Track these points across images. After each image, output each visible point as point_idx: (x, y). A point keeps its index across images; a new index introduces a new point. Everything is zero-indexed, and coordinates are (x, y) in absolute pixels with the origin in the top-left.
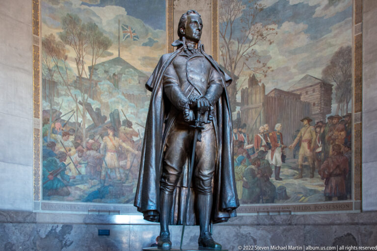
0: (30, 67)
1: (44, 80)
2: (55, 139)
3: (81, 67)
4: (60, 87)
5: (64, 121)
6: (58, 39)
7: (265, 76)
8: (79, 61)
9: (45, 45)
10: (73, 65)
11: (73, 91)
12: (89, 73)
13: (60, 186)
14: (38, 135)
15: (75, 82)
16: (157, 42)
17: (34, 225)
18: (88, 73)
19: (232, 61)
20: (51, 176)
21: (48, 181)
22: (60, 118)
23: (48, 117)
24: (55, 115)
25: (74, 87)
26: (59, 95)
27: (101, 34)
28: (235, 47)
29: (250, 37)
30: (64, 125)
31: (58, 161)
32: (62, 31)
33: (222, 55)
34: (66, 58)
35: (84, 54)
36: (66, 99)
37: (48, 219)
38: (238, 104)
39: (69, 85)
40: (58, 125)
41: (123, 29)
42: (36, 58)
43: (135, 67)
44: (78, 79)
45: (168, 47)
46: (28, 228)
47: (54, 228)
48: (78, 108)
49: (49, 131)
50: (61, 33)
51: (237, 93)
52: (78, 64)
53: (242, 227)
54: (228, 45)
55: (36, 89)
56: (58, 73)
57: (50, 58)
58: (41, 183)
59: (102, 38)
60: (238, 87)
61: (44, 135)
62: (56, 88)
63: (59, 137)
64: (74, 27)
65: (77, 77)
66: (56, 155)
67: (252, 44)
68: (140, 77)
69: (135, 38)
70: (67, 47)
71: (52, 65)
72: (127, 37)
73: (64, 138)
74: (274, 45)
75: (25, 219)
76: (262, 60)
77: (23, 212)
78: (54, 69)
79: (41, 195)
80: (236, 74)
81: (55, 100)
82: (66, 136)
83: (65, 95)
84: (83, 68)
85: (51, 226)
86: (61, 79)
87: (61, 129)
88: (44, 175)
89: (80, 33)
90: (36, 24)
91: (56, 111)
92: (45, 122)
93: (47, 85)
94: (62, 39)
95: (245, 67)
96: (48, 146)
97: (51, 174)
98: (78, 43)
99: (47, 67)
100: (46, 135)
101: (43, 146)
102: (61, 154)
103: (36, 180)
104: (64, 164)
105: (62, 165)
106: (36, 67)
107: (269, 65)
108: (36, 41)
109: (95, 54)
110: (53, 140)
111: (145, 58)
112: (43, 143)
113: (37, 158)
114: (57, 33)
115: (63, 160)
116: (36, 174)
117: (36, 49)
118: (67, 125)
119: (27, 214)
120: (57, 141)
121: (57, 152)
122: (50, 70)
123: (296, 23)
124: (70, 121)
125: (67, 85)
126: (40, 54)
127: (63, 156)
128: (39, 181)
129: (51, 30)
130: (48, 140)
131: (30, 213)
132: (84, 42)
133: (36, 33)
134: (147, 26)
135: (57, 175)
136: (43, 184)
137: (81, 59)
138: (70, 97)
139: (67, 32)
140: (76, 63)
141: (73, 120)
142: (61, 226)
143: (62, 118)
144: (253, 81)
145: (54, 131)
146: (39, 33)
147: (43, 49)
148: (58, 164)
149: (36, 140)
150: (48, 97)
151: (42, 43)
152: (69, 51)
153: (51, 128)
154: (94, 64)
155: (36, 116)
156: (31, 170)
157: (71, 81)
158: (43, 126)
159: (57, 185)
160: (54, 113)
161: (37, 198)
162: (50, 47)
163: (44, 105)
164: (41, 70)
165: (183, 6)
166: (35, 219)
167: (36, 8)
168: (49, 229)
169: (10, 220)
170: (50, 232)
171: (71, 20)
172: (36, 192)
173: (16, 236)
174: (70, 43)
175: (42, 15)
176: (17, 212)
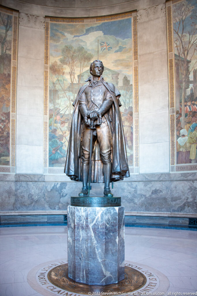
0: (42, 85)
1: (50, 91)
2: (56, 127)
3: (73, 77)
4: (59, 93)
5: (62, 114)
6: (59, 63)
8: (71, 74)
9: (51, 69)
10: (67, 77)
11: (68, 94)
12: (78, 80)
13: (59, 157)
14: (46, 126)
15: (69, 87)
16: (125, 47)
17: (44, 183)
19: (185, 50)
20: (54, 151)
21: (52, 154)
22: (59, 113)
23: (52, 113)
24: (56, 111)
25: (68, 91)
26: (59, 98)
27: (86, 52)
28: (187, 38)
30: (62, 117)
31: (58, 141)
32: (61, 57)
33: (177, 46)
34: (64, 73)
35: (75, 68)
36: (63, 99)
37: (52, 179)
38: (191, 82)
39: (65, 90)
40: (58, 117)
41: (101, 45)
42: (46, 78)
43: (110, 69)
44: (71, 85)
45: (133, 49)
46: (41, 185)
47: (56, 185)
49: (53, 122)
50: (61, 59)
52: (71, 76)
54: (181, 38)
55: (46, 97)
56: (59, 84)
57: (54, 76)
58: (48, 156)
59: (86, 55)
60: (191, 69)
61: (50, 125)
62: (58, 94)
63: (59, 125)
64: (69, 53)
65: (70, 84)
66: (57, 137)
68: (113, 74)
69: (109, 49)
70: (65, 66)
71: (55, 80)
72: (104, 50)
73: (62, 125)
75: (38, 179)
77: (38, 175)
78: (56, 82)
79: (48, 164)
80: (189, 58)
81: (57, 102)
82: (63, 124)
83: (63, 97)
84: (74, 77)
85: (54, 183)
86: (60, 88)
87: (60, 119)
88: (50, 151)
89: (73, 55)
90: (47, 58)
91: (57, 108)
92: (51, 117)
93: (52, 93)
94: (61, 62)
96: (52, 132)
97: (54, 150)
98: (71, 62)
99: (52, 82)
100: (51, 125)
101: (49, 132)
102: (60, 136)
103: (45, 155)
104: (62, 142)
105: (60, 143)
106: (46, 83)
108: (47, 68)
109: (82, 66)
110: (55, 128)
111: (116, 61)
112: (49, 130)
113: (46, 141)
114: (58, 60)
115: (61, 139)
116: (45, 151)
117: (46, 72)
118: (64, 116)
119: (40, 176)
120: (58, 128)
121: (57, 135)
122: (54, 83)
124: (66, 113)
125: (64, 90)
126: (48, 75)
127: (61, 137)
128: (47, 155)
129: (55, 59)
130: (52, 128)
131: (42, 175)
132: (75, 61)
133: (46, 63)
134: (118, 38)
135: (57, 150)
136: (50, 156)
137: (73, 72)
138: (66, 97)
139: (64, 57)
140: (69, 75)
142: (60, 183)
143: (61, 113)
145: (56, 122)
146: (48, 63)
147: (50, 72)
148: (58, 143)
149: (45, 130)
150: (52, 101)
151: (50, 68)
152: (65, 69)
153: (54, 120)
154: (81, 73)
155: (46, 114)
156: (42, 148)
157: (66, 87)
158: (49, 119)
159: (57, 156)
160: (56, 110)
161: (46, 166)
162: (55, 70)
163: (50, 106)
164: (48, 85)
165: (144, 19)
166: (44, 179)
167: (47, 48)
168: (53, 185)
169: (30, 180)
170: (53, 187)
171: (67, 49)
172: (45, 162)
173: (34, 190)
174: (66, 64)
175: (50, 51)
176: (34, 175)
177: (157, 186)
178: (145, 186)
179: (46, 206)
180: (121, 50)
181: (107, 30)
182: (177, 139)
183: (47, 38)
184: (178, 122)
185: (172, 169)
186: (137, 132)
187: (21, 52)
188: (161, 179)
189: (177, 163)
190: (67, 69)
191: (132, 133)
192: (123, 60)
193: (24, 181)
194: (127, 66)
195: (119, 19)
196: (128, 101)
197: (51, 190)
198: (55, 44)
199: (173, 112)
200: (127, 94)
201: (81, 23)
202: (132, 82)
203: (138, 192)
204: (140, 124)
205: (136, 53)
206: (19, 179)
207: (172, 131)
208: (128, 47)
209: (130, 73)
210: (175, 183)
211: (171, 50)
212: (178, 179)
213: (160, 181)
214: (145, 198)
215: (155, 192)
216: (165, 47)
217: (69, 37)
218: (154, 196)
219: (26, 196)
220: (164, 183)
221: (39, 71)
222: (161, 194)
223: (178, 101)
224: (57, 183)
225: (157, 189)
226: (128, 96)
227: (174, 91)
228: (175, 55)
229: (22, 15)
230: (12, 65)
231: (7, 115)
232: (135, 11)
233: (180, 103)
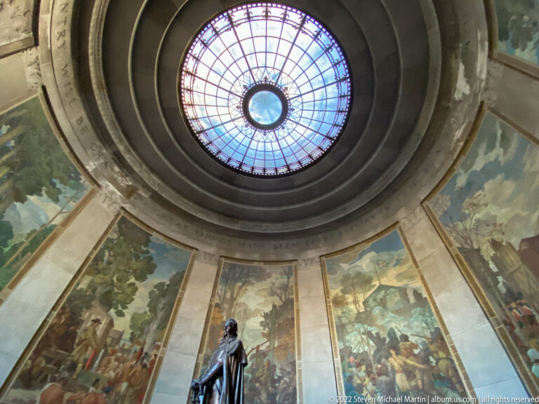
1: (337, 326)
4: (347, 327)
5: (355, 353)
7: (503, 233)
8: (355, 302)
9: (334, 302)
10: (352, 307)
11: (357, 326)
14: (339, 372)
15: (356, 318)
16: (402, 259)
18: (363, 307)
19: (466, 239)
22: (352, 352)
23: (344, 355)
24: (348, 351)
25: (357, 322)
26: (348, 333)
27: (365, 276)
28: (460, 226)
29: (467, 212)
30: (356, 358)
32: (341, 288)
33: (455, 238)
34: (347, 304)
35: (358, 295)
36: (352, 334)
38: (498, 274)
40: (352, 359)
41: (377, 264)
45: (411, 257)
48: (362, 338)
51: (489, 264)
52: (355, 304)
54: (454, 227)
55: (333, 334)
56: (344, 317)
57: (338, 309)
60: (486, 258)
61: (343, 371)
62: (345, 329)
63: (354, 369)
64: (348, 281)
65: (357, 314)
66: (355, 388)
67: (472, 215)
68: (400, 291)
69: (386, 265)
70: (347, 296)
71: (340, 313)
72: (381, 268)
73: (358, 369)
74: (489, 206)
76: (490, 222)
78: (341, 315)
80: (476, 246)
81: (346, 339)
82: (359, 367)
83: (352, 332)
84: (359, 306)
86: (347, 321)
87: (354, 362)
89: (352, 283)
90: (327, 292)
91: (348, 347)
92: (342, 359)
93: (340, 329)
94: (343, 293)
95: (480, 237)
98: (352, 290)
99: (337, 316)
100: (345, 371)
101: (344, 382)
102: (358, 386)
104: (362, 395)
106: (330, 319)
107: (499, 222)
108: (329, 302)
109: (364, 291)
112: (344, 379)
114: (339, 291)
115: (361, 391)
117: (330, 307)
118: (358, 357)
122: (339, 317)
123: (494, 177)
124: (359, 352)
125: (351, 323)
126: (332, 310)
127: (360, 388)
129: (335, 291)
130: (347, 375)
132: (355, 288)
133: (327, 297)
137: (357, 299)
138: (355, 331)
139: (345, 287)
141: (361, 351)
144: (495, 244)
145: (350, 366)
146: (330, 297)
147: (333, 306)
149: (339, 379)
150: (341, 338)
151: (332, 301)
152: (348, 298)
153: (347, 363)
154: (365, 299)
155: (336, 356)
157: (353, 319)
158: (342, 363)
160: (347, 349)
162: (338, 302)
163: (339, 345)
164: (334, 320)
165: (408, 225)
167: (325, 283)
171: (346, 278)
174: (348, 293)
175: (330, 285)
180: (399, 262)
181: (378, 250)
183: (323, 275)
187: (302, 293)
190: (350, 298)
191: (456, 370)
192: (405, 272)
194: (412, 278)
195: (386, 235)
196: (429, 320)
198: (334, 276)
200: (424, 311)
201: (353, 251)
202: (425, 295)
208: (404, 257)
209: (417, 284)
211: (450, 245)
217: (345, 266)
226: (427, 314)
228: (458, 248)
229: (300, 261)
230: (295, 308)
231: (293, 364)
232: (397, 222)
233: (501, 306)
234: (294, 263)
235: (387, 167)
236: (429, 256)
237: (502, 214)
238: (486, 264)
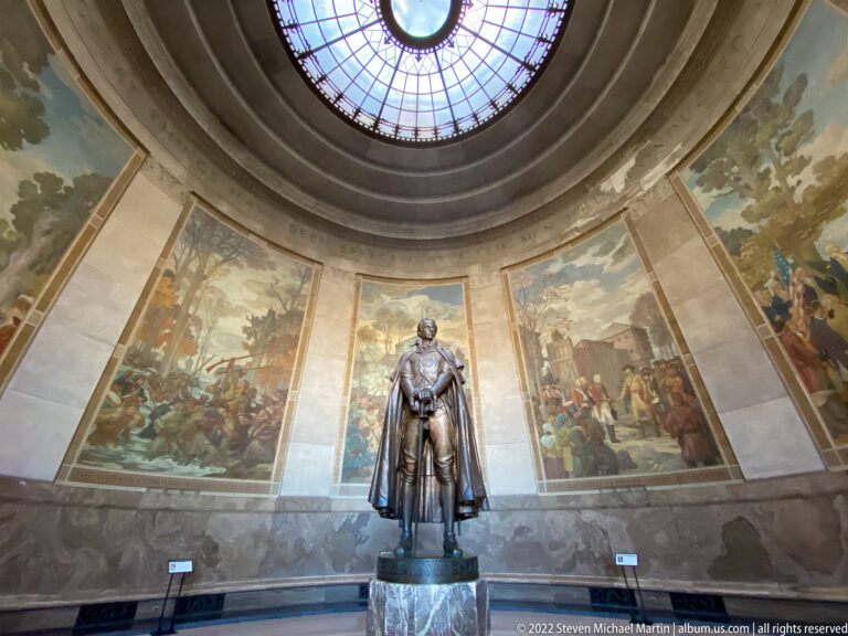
0: (345, 354)
1: (356, 363)
2: (361, 415)
4: (369, 366)
5: (370, 395)
6: (371, 328)
7: (569, 329)
8: (387, 342)
9: (360, 334)
10: (382, 346)
11: (381, 367)
12: (395, 350)
13: (361, 465)
14: (345, 412)
15: (383, 359)
16: (456, 315)
17: (328, 515)
19: (530, 321)
20: (352, 455)
21: (348, 460)
23: (356, 394)
24: (362, 392)
25: (382, 364)
26: (367, 373)
28: (531, 308)
29: (545, 298)
30: (370, 400)
31: (361, 437)
32: (375, 321)
33: (520, 317)
34: (377, 341)
35: (392, 334)
36: (373, 375)
37: (343, 507)
38: (546, 359)
39: (377, 363)
40: (365, 400)
41: (426, 310)
42: (351, 346)
45: (466, 318)
46: (323, 517)
47: (349, 518)
48: (383, 382)
49: (356, 407)
51: (542, 349)
52: (386, 344)
53: (583, 511)
54: (524, 307)
55: (349, 370)
56: (369, 354)
57: (363, 344)
58: (341, 463)
60: (542, 344)
61: (351, 412)
62: (366, 367)
63: (364, 412)
64: (385, 317)
65: (385, 355)
66: (359, 431)
67: (548, 303)
70: (379, 332)
71: (364, 348)
73: (368, 412)
74: (570, 301)
75: (320, 507)
76: (563, 315)
77: (318, 498)
78: (365, 352)
79: (340, 477)
80: (537, 330)
81: (364, 378)
82: (370, 410)
83: (373, 372)
84: (390, 347)
85: (346, 515)
86: (370, 359)
87: (367, 404)
88: (345, 453)
89: (390, 320)
90: (355, 320)
91: (364, 387)
92: (353, 399)
93: (358, 366)
94: (374, 327)
95: (545, 325)
96: (353, 422)
97: (353, 452)
98: (387, 328)
99: (360, 351)
101: (348, 423)
102: (364, 429)
103: (337, 461)
104: (366, 439)
105: (364, 442)
106: (350, 352)
107: (570, 318)
108: (353, 332)
109: (401, 333)
112: (349, 420)
113: (341, 436)
114: (371, 323)
115: (366, 435)
116: (338, 454)
117: (353, 338)
118: (373, 399)
119: (323, 501)
121: (360, 428)
122: (362, 353)
123: (587, 280)
124: (376, 395)
125: (374, 362)
126: (355, 342)
127: (366, 431)
129: (366, 322)
130: (354, 417)
131: (327, 500)
132: (392, 327)
133: (354, 326)
134: (447, 305)
135: (358, 453)
136: (344, 464)
137: (389, 340)
138: (377, 372)
139: (379, 321)
140: (384, 344)
141: (378, 394)
142: (357, 515)
143: (369, 393)
144: (557, 335)
145: (360, 407)
146: (356, 326)
147: (358, 338)
148: (361, 440)
149: (343, 419)
150: (358, 376)
151: (358, 333)
152: (379, 335)
153: (358, 404)
154: (400, 342)
155: (346, 394)
156: (333, 449)
157: (379, 359)
158: (351, 403)
159: (358, 464)
160: (361, 389)
161: (336, 480)
162: (365, 335)
163: (354, 383)
164: (354, 354)
165: (477, 285)
166: (330, 507)
167: (356, 309)
168: (344, 519)
169: (304, 509)
170: (345, 524)
171: (383, 312)
172: (336, 474)
173: (308, 529)
174: (381, 329)
175: (360, 313)
176: (313, 499)
177: (521, 519)
178: (502, 518)
179: (326, 564)
180: (451, 317)
181: (432, 294)
182: (540, 437)
183: (357, 297)
184: (538, 413)
185: (541, 488)
186: (480, 425)
187: (319, 310)
188: (527, 506)
189: (548, 478)
190: (382, 336)
192: (454, 329)
193: (291, 512)
194: (461, 337)
195: (448, 284)
197: (341, 529)
198: (368, 305)
199: (528, 398)
201: (402, 285)
202: (468, 357)
203: (492, 532)
204: (483, 414)
205: (470, 322)
206: (284, 507)
207: (531, 426)
208: (459, 314)
209: (465, 346)
210: (550, 513)
211: (513, 320)
212: (553, 506)
213: (526, 510)
214: (506, 543)
215: (520, 531)
216: (506, 317)
217: (387, 299)
218: (518, 539)
219: (291, 544)
220: (531, 513)
221: (343, 337)
222: (530, 534)
223: (533, 383)
224: (351, 514)
225: (523, 524)
227: (525, 370)
228: (520, 326)
229: (327, 268)
230: (304, 325)
231: (284, 393)
232: (466, 277)
233: (536, 385)
234: (316, 266)
235: (485, 211)
236: (487, 323)
237: (576, 312)
238: (539, 347)
